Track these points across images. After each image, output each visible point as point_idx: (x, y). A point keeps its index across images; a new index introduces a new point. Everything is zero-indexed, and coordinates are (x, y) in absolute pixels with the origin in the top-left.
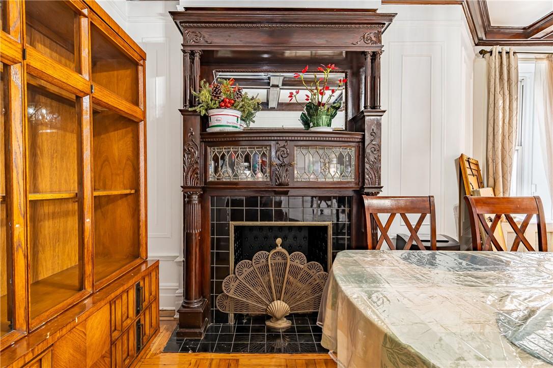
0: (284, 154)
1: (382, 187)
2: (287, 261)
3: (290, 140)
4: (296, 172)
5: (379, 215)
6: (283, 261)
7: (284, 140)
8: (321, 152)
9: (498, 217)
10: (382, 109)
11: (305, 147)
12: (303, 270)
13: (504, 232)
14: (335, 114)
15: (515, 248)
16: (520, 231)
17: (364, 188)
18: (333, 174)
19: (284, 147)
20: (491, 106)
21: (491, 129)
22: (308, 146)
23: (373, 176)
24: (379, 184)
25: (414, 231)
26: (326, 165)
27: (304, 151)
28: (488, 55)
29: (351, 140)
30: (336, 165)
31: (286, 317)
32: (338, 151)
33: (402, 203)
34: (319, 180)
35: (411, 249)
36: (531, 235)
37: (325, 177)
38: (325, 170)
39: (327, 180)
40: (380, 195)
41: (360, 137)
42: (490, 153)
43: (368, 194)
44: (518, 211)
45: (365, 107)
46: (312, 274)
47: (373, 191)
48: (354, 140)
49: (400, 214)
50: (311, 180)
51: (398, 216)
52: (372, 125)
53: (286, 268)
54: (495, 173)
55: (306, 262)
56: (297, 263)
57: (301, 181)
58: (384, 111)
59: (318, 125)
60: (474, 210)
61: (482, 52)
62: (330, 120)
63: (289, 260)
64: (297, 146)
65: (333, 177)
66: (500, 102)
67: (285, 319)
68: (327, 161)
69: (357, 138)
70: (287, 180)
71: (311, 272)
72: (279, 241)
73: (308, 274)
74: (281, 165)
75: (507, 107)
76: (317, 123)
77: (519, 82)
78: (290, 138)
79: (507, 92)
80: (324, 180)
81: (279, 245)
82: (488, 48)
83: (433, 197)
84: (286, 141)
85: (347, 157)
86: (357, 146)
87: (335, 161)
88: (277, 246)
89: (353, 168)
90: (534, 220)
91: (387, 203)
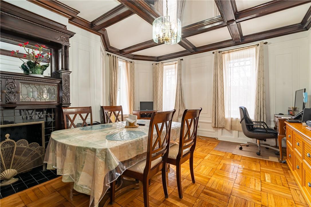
0: (13, 86)
1: (71, 104)
2: (14, 146)
3: (17, 79)
4: (21, 97)
5: (70, 115)
6: (11, 146)
7: (12, 79)
8: (38, 87)
9: (111, 113)
10: (70, 70)
11: (27, 84)
12: (26, 149)
13: (113, 118)
14: (46, 69)
15: (116, 121)
16: (117, 116)
17: (62, 104)
18: (45, 98)
19: (12, 82)
20: (111, 74)
21: (111, 83)
22: (30, 83)
23: (66, 99)
24: (70, 102)
25: (84, 120)
26: (41, 93)
27: (27, 86)
28: (109, 56)
29: (55, 82)
30: (47, 94)
31: (14, 177)
32: (48, 87)
33: (79, 110)
34: (37, 101)
35: (84, 126)
36: (120, 117)
37: (41, 99)
38: (40, 96)
39: (42, 101)
40: (70, 107)
41: (59, 81)
42: (111, 91)
43: (64, 107)
44: (116, 110)
45: (62, 69)
46: (33, 149)
47: (67, 105)
48: (56, 82)
49: (79, 114)
50: (32, 101)
51: (78, 115)
52: (65, 77)
53: (13, 150)
54: (112, 97)
55: (28, 144)
56: (22, 146)
57: (25, 101)
58: (71, 72)
59: (35, 73)
60: (104, 111)
61: (108, 54)
62: (43, 72)
63: (16, 145)
64: (22, 83)
65: (45, 99)
66: (113, 74)
67: (14, 178)
68: (41, 91)
69: (58, 82)
70: (15, 101)
71: (31, 148)
72: (7, 135)
73: (30, 150)
74: (10, 93)
75: (115, 76)
76: (35, 72)
77: (119, 67)
78: (17, 78)
79: (115, 70)
80: (40, 101)
81: (8, 138)
82: (110, 53)
83: (91, 107)
84: (14, 79)
85: (53, 90)
86: (58, 86)
87: (46, 91)
88: (6, 138)
89: (56, 95)
90: (120, 113)
91: (74, 110)
